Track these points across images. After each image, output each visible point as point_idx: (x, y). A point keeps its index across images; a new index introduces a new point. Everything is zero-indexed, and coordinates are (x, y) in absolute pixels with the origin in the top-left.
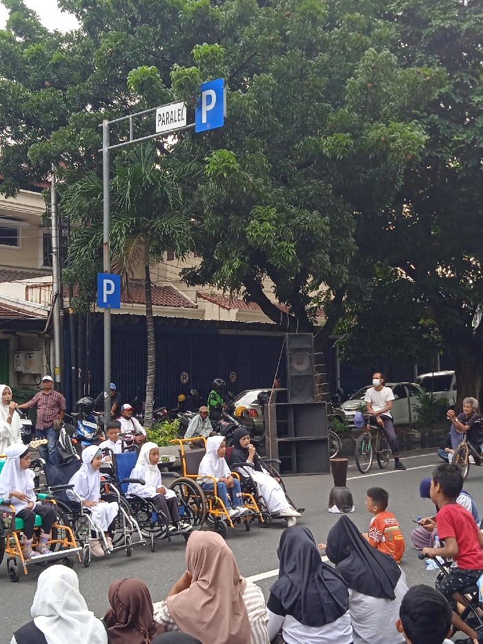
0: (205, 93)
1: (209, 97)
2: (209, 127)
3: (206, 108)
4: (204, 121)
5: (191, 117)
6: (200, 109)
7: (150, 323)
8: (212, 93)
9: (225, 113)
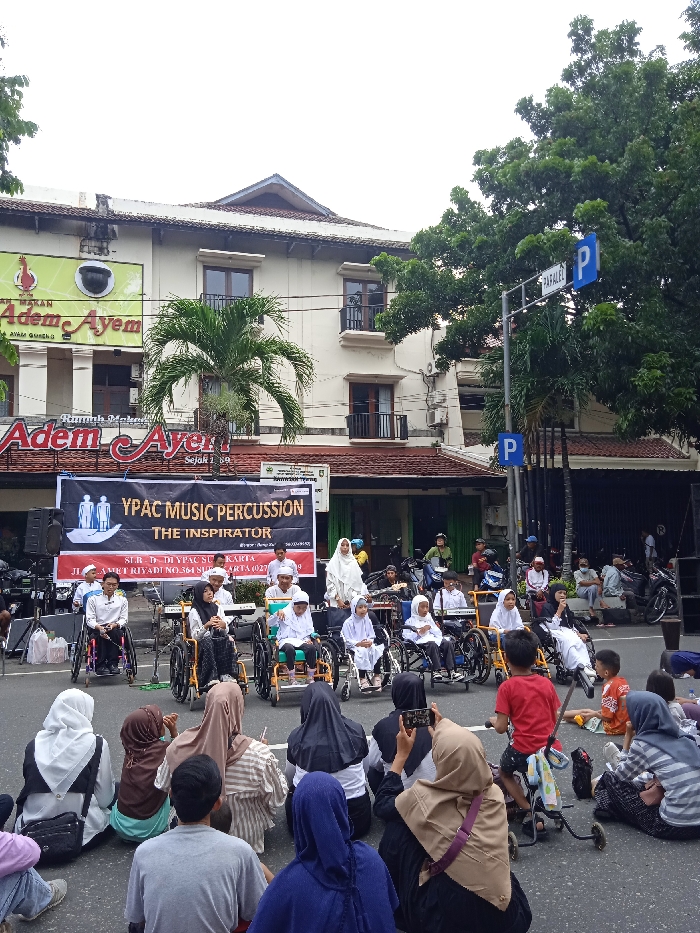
0: (580, 251)
1: (584, 254)
2: (585, 283)
3: (581, 265)
4: (580, 277)
5: (570, 276)
6: (577, 267)
7: (567, 477)
8: (586, 249)
9: (598, 266)
